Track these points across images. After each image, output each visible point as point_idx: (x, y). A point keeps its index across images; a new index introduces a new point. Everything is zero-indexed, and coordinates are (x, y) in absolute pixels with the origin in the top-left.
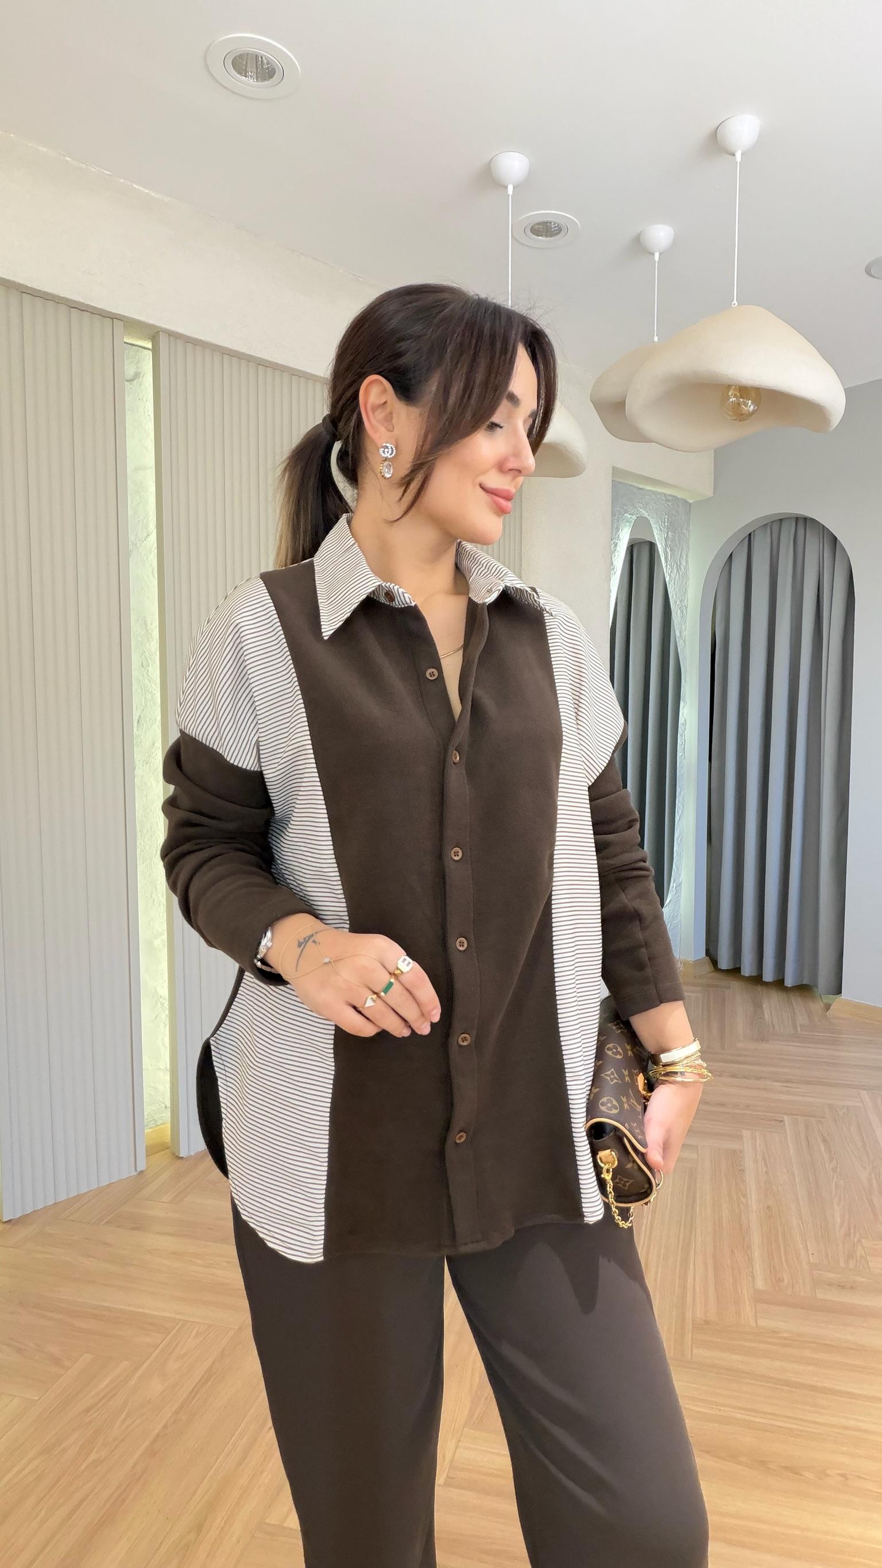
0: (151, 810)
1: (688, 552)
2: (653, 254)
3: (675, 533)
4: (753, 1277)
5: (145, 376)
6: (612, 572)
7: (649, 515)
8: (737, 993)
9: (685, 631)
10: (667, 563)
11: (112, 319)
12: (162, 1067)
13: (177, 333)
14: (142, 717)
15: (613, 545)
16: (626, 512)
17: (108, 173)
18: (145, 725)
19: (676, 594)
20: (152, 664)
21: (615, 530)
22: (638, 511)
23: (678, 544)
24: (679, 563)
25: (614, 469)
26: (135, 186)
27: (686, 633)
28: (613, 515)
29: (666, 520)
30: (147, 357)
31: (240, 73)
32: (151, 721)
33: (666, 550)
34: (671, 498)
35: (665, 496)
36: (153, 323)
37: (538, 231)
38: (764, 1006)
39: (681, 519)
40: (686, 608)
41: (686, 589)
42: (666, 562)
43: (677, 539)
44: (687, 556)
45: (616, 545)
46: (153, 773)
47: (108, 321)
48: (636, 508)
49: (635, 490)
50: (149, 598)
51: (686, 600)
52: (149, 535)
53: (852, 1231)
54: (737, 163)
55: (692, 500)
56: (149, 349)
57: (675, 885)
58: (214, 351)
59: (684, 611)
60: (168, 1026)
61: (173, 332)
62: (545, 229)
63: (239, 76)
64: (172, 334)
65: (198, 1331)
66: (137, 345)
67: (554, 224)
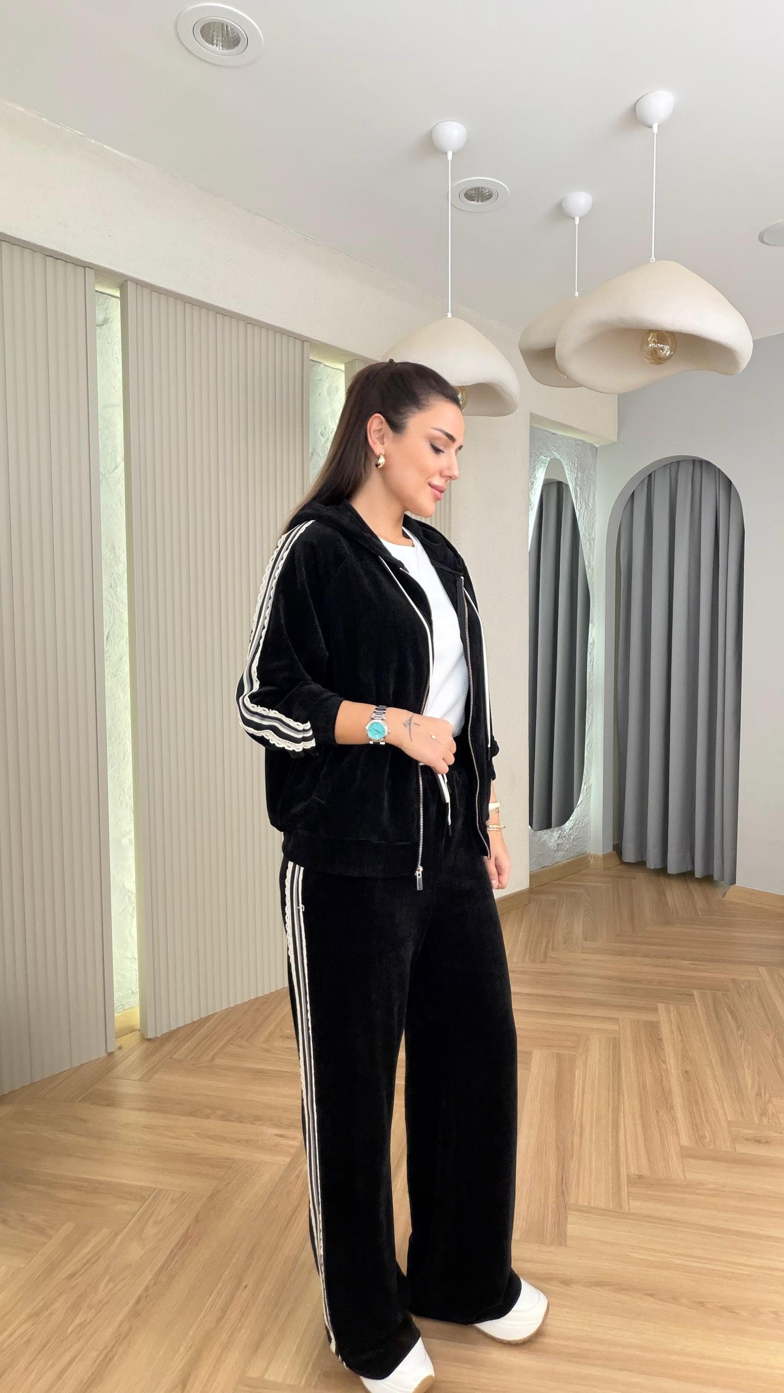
0: (119, 720)
1: (595, 491)
2: (574, 219)
3: (584, 473)
4: (678, 1134)
5: (113, 323)
6: (530, 508)
7: (561, 457)
8: (642, 883)
9: (593, 561)
10: (577, 500)
11: (85, 268)
12: (129, 956)
13: (145, 282)
14: (111, 634)
15: (530, 483)
16: (541, 455)
17: (81, 134)
18: (113, 641)
19: (585, 528)
20: (120, 586)
21: (533, 470)
22: (551, 453)
23: (585, 482)
24: (587, 500)
25: (531, 414)
26: (105, 146)
27: (594, 563)
28: (531, 457)
29: (576, 462)
30: (115, 304)
31: (207, 41)
32: (119, 638)
33: (576, 489)
34: (578, 442)
35: (575, 441)
36: (122, 272)
37: (472, 197)
38: (667, 894)
39: (589, 461)
40: (594, 541)
41: (593, 524)
43: (585, 478)
44: (594, 494)
45: (532, 484)
46: (121, 685)
47: (80, 270)
48: (550, 451)
49: (549, 434)
50: (117, 525)
51: (594, 533)
52: (116, 467)
53: (763, 1090)
54: (654, 134)
55: (598, 444)
56: (117, 297)
57: (585, 787)
58: (177, 299)
59: (592, 543)
60: (135, 917)
61: (140, 281)
62: (477, 194)
63: (207, 44)
64: (139, 283)
65: (172, 1198)
66: (106, 294)
67: (485, 190)
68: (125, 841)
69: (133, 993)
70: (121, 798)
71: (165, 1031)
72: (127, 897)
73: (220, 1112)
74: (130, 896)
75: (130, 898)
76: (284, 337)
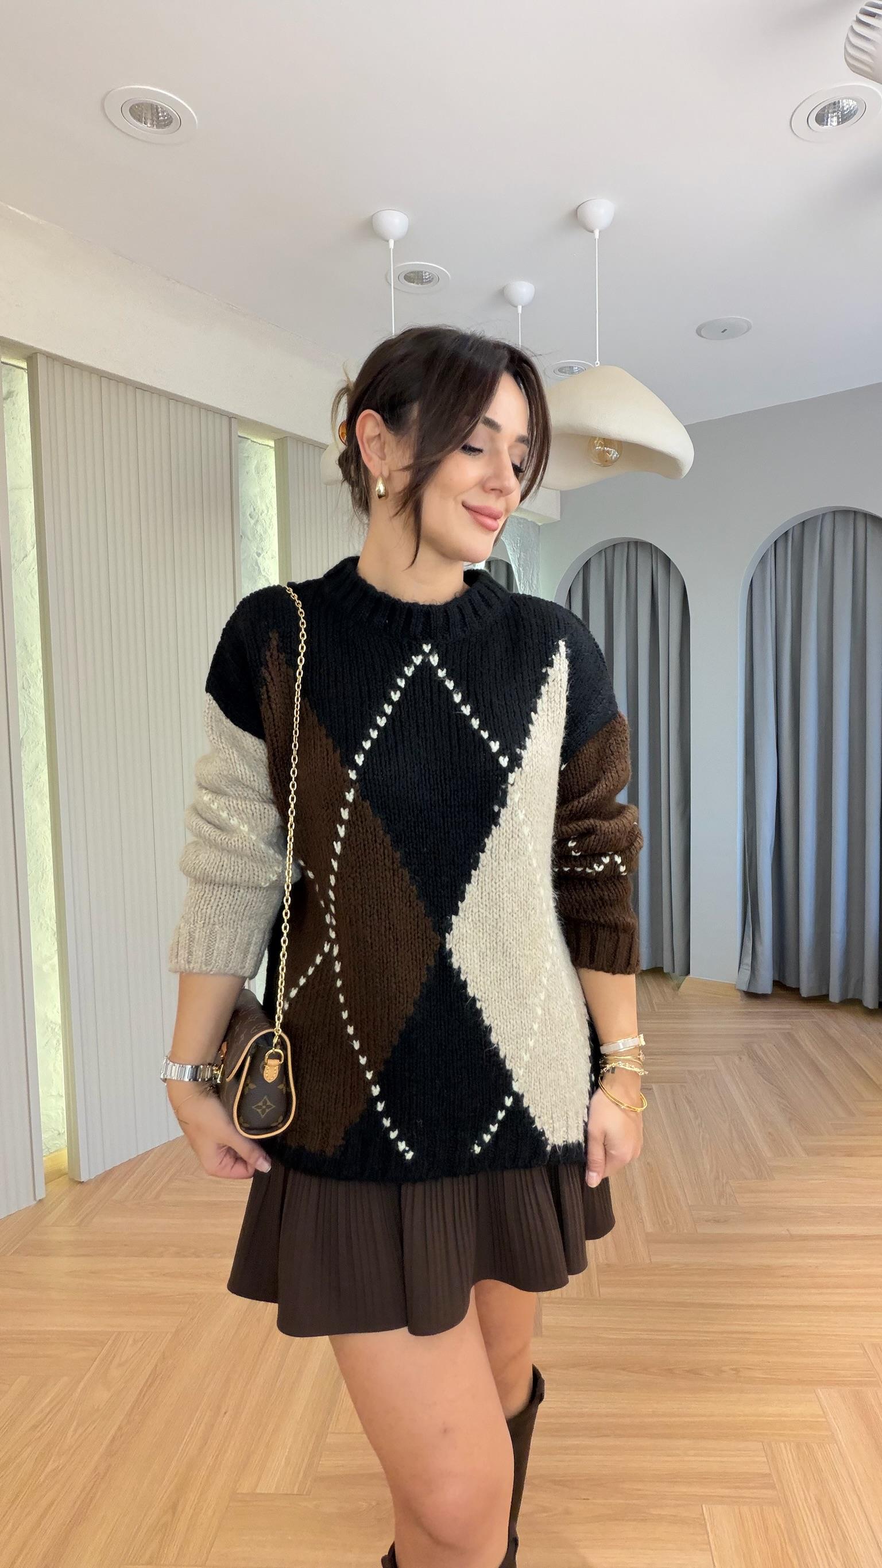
1: (538, 572)
2: (517, 306)
3: (526, 553)
4: (643, 1223)
5: (20, 396)
12: (54, 1094)
13: (56, 355)
18: (29, 747)
20: (33, 686)
23: (529, 563)
24: (530, 581)
26: (11, 208)
29: (519, 541)
30: (23, 376)
31: (134, 118)
32: (34, 743)
33: (519, 569)
34: (520, 520)
36: (32, 345)
37: (410, 278)
39: (531, 541)
43: (528, 558)
46: (37, 796)
52: (26, 556)
54: (595, 239)
55: (540, 523)
56: (22, 368)
58: (91, 373)
60: (61, 1052)
61: (52, 354)
62: (415, 277)
63: (134, 121)
64: (51, 357)
65: (134, 1340)
66: (10, 364)
67: (425, 272)
69: (59, 1135)
70: (41, 920)
71: (101, 1171)
72: (50, 1029)
73: (173, 1249)
74: (54, 1027)
75: (53, 1029)
76: (210, 414)
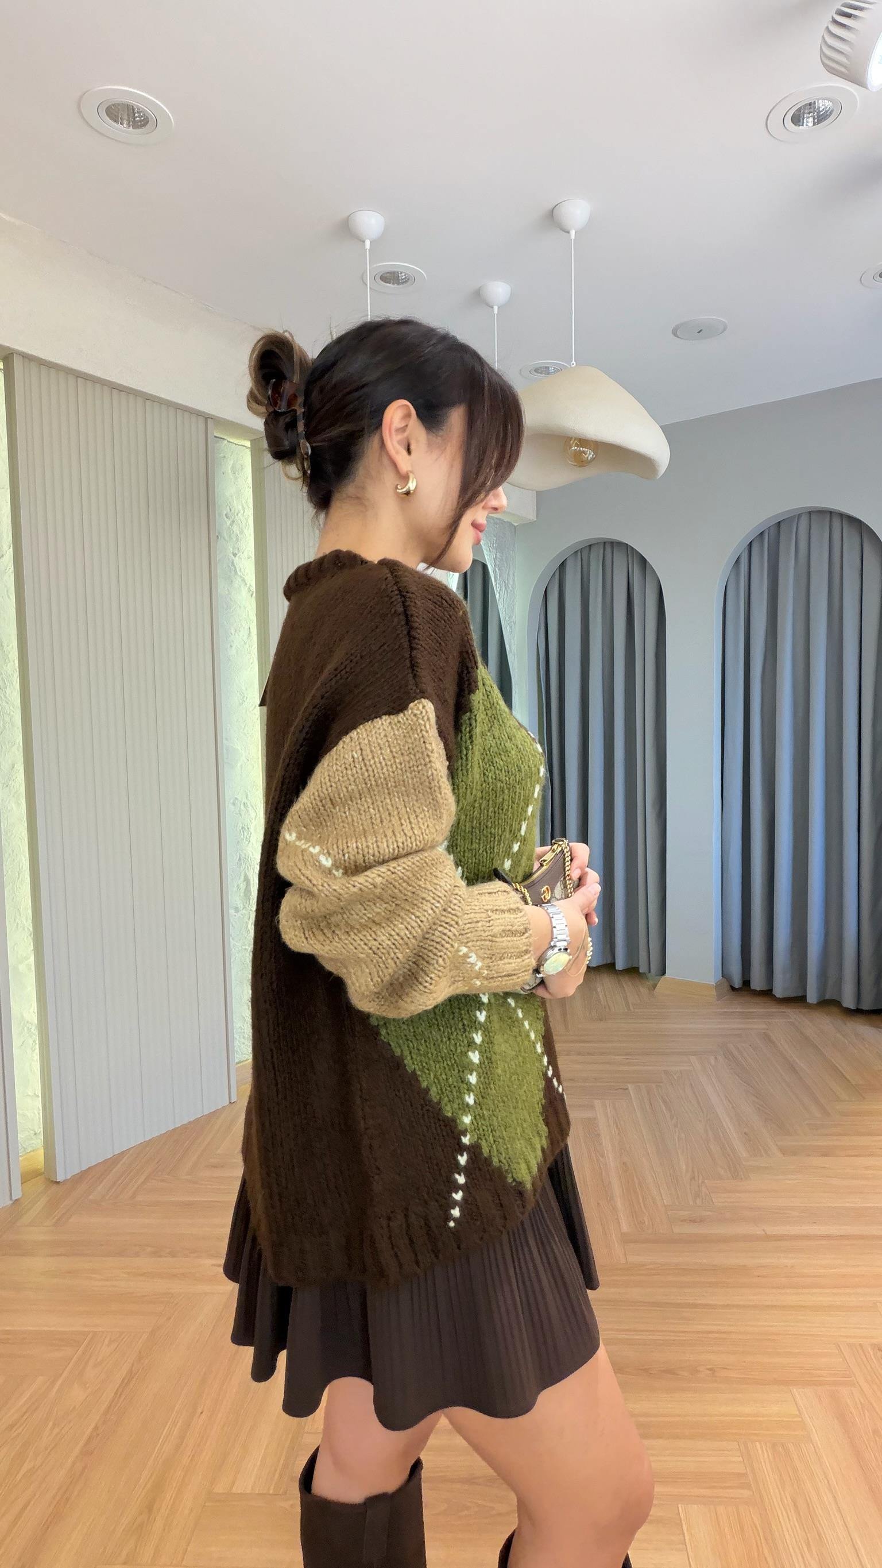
0: (12, 834)
1: (514, 573)
2: (493, 307)
3: (502, 556)
9: (514, 646)
10: (497, 584)
12: (30, 1094)
13: (32, 355)
19: (505, 611)
23: (505, 565)
24: (507, 584)
27: (514, 648)
29: (494, 542)
33: (495, 571)
34: (498, 521)
36: (8, 346)
38: (598, 988)
40: (515, 624)
41: (513, 607)
42: (496, 581)
43: (504, 561)
44: (513, 575)
51: (514, 618)
53: (696, 1174)
54: (571, 239)
55: (516, 525)
58: (67, 373)
59: (513, 627)
60: (37, 1051)
61: (28, 355)
62: (391, 278)
63: (111, 122)
64: (27, 357)
65: (110, 1340)
67: (401, 273)
68: (22, 968)
69: (35, 1134)
70: (17, 920)
71: (77, 1171)
72: (26, 1029)
73: (149, 1249)
74: (31, 1027)
75: (29, 1029)
76: (186, 414)
